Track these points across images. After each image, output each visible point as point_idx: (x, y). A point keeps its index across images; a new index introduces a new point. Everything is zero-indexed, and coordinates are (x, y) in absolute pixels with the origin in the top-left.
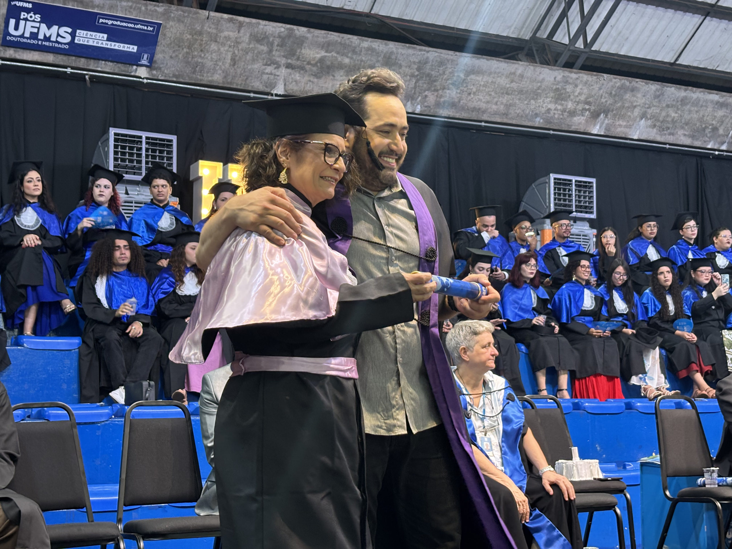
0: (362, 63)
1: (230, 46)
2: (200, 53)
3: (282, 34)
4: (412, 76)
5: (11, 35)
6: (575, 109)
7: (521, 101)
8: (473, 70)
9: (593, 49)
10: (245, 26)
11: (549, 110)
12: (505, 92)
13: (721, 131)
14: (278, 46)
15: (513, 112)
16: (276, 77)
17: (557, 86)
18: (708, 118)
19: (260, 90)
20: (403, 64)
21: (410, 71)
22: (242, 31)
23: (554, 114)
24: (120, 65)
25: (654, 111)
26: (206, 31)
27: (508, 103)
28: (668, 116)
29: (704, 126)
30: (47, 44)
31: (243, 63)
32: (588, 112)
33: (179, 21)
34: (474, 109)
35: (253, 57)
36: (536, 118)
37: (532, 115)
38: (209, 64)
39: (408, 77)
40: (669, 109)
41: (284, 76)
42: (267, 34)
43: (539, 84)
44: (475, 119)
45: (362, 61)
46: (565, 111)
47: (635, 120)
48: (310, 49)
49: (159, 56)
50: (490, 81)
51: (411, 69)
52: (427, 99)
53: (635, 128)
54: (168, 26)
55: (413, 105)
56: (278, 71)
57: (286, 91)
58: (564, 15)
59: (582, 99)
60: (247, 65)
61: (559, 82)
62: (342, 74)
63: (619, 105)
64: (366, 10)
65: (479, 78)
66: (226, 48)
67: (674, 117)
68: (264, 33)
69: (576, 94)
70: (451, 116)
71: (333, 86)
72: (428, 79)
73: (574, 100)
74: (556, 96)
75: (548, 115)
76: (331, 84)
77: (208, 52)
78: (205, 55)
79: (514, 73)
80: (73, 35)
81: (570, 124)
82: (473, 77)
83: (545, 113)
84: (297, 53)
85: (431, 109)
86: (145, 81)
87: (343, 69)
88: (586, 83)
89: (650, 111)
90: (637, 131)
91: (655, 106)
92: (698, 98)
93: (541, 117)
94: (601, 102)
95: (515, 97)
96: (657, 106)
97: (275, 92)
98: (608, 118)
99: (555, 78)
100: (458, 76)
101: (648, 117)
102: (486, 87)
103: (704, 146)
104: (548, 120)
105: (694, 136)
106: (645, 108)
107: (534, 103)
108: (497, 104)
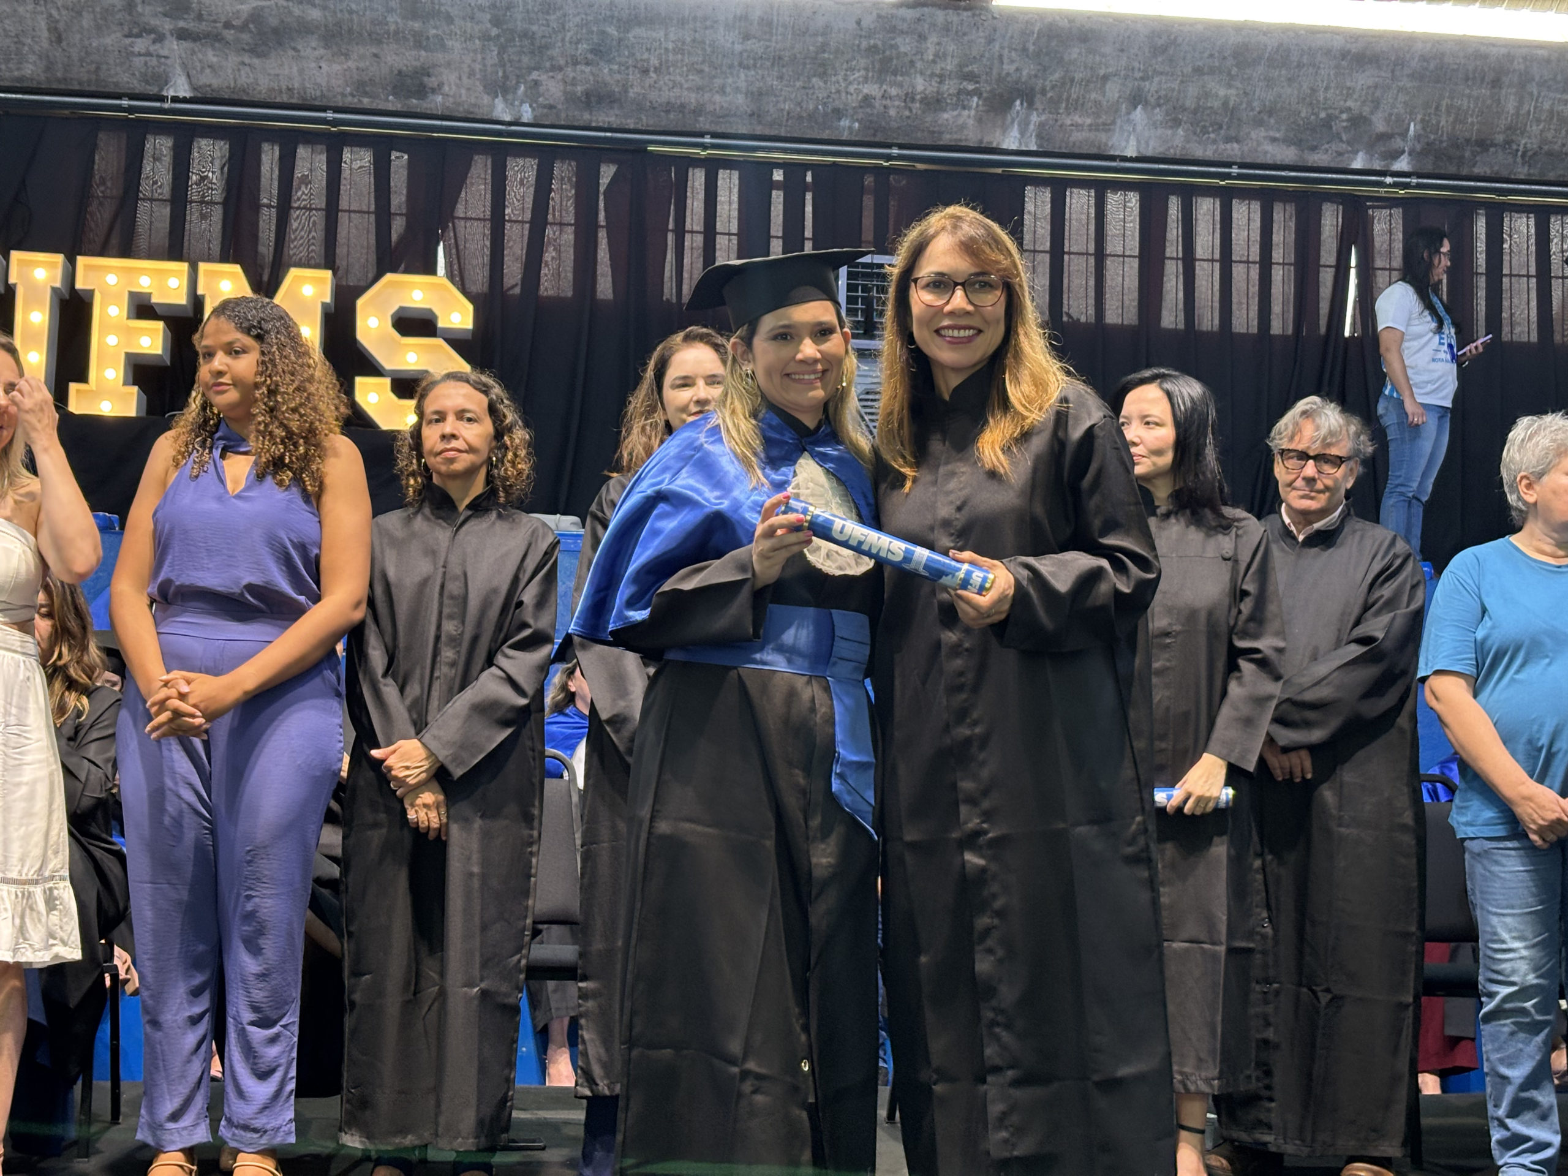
0: (355, 16)
4: (486, 37)
6: (938, 92)
7: (785, 82)
8: (636, 17)
11: (867, 100)
12: (736, 63)
13: (1379, 126)
15: (772, 110)
16: (163, 60)
17: (872, 42)
18: (1329, 96)
19: (137, 91)
20: (454, 12)
21: (477, 28)
23: (885, 107)
25: (1164, 86)
27: (755, 89)
28: (1207, 95)
29: (1323, 115)
31: (78, 36)
32: (975, 99)
34: (669, 107)
35: (95, 21)
36: (840, 119)
37: (826, 114)
38: (4, 43)
39: (477, 41)
40: (1206, 77)
41: (181, 58)
43: (820, 39)
45: (351, 12)
46: (913, 100)
47: (1117, 111)
50: (688, 40)
51: (477, 23)
52: (542, 89)
53: (1121, 127)
55: (512, 104)
56: (162, 48)
57: (194, 88)
59: (949, 68)
60: (89, 38)
61: (871, 33)
62: (314, 44)
63: (1057, 76)
65: (658, 34)
67: (1226, 96)
70: (614, 126)
71: (301, 71)
72: (526, 42)
73: (929, 72)
74: (877, 66)
75: (869, 110)
76: (295, 69)
79: (744, 18)
81: (936, 129)
83: (861, 107)
84: (194, 5)
85: (561, 110)
87: (313, 33)
88: (947, 29)
89: (1151, 87)
90: (1129, 136)
91: (1162, 73)
92: (1281, 45)
93: (852, 116)
94: (1004, 72)
95: (766, 73)
96: (1167, 74)
97: (171, 93)
98: (1037, 109)
99: (859, 23)
100: (603, 32)
101: (1152, 100)
102: (683, 54)
103: (1340, 166)
104: (871, 122)
105: (1301, 141)
106: (1136, 79)
107: (821, 84)
108: (724, 92)
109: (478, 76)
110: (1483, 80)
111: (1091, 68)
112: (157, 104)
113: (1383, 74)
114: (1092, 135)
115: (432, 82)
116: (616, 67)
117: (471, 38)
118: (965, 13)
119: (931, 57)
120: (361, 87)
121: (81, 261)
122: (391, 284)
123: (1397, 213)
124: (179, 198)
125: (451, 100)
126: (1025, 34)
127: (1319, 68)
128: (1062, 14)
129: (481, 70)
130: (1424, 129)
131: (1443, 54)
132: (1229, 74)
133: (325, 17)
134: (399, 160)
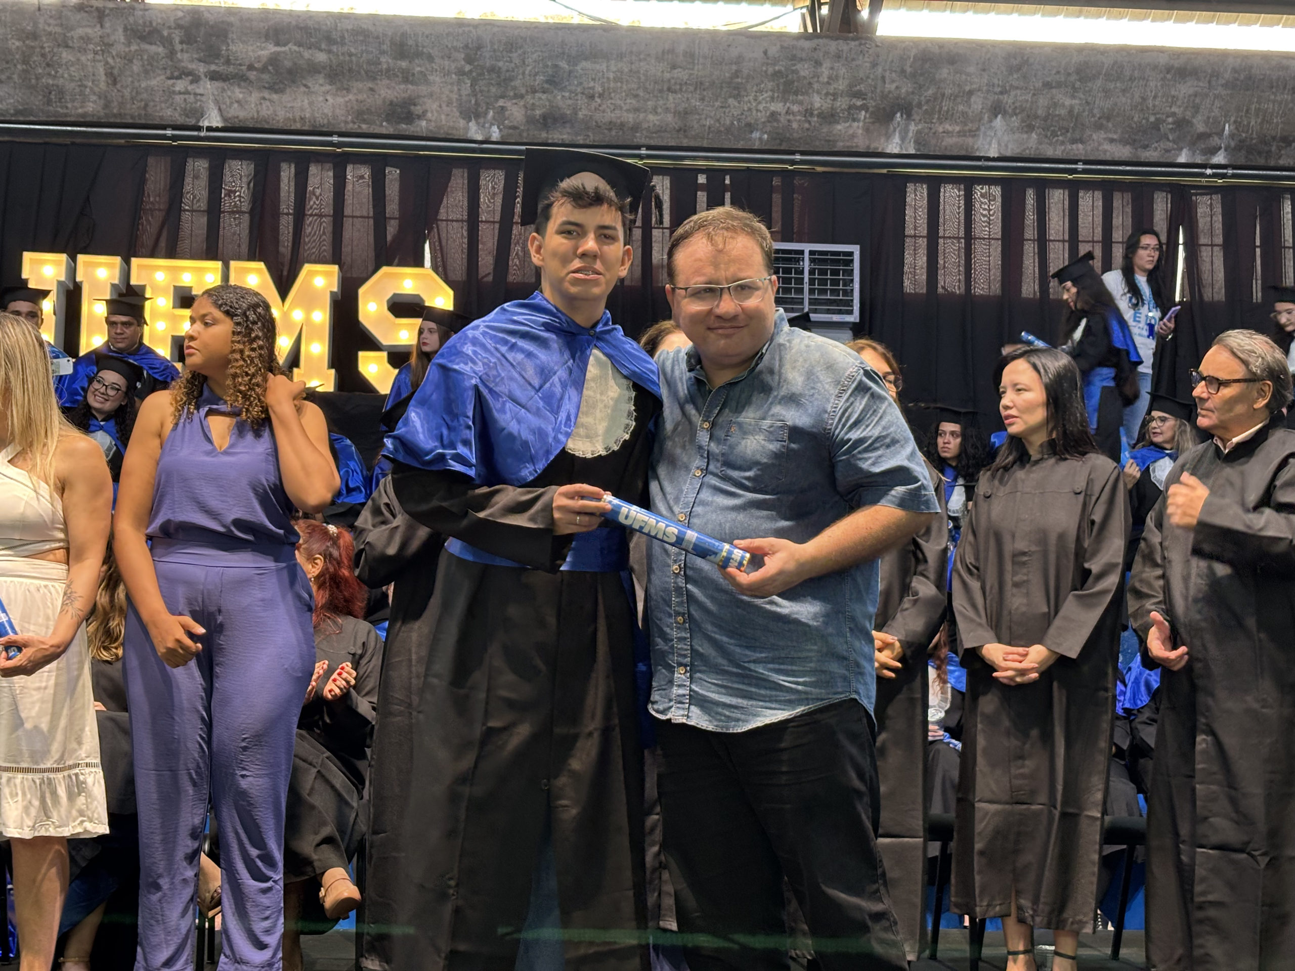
0: (354, 58)
2: (48, 69)
3: (181, 22)
4: (461, 73)
6: (832, 108)
7: (706, 103)
8: (583, 53)
10: (108, 15)
11: (774, 116)
12: (665, 88)
13: (1199, 127)
14: (181, 42)
15: (696, 126)
16: (199, 97)
17: (777, 68)
18: (1157, 103)
19: (179, 123)
20: (435, 52)
21: (453, 65)
22: (107, 25)
23: (789, 121)
25: (1020, 98)
26: (44, 30)
27: (680, 108)
28: (1055, 105)
29: (1152, 119)
31: (130, 79)
32: (863, 113)
34: (611, 125)
35: (143, 66)
36: (752, 132)
37: (740, 128)
38: (70, 86)
39: (454, 76)
40: (1054, 91)
41: (213, 95)
42: (154, 24)
43: (734, 67)
44: (620, 143)
45: (351, 55)
46: (812, 115)
47: (981, 119)
48: (243, 42)
50: (626, 70)
51: (453, 61)
52: (507, 113)
53: (985, 133)
55: (483, 126)
56: (198, 88)
57: (225, 119)
59: (841, 88)
60: (139, 81)
61: (776, 61)
62: (321, 81)
63: (930, 92)
65: (601, 66)
66: (91, 56)
67: (1072, 107)
68: (148, 23)
70: (567, 142)
71: (311, 104)
72: (494, 76)
73: (824, 92)
74: (781, 88)
75: (775, 124)
76: (306, 101)
77: (60, 65)
78: (57, 72)
79: (672, 51)
81: (831, 138)
82: (584, 64)
83: (769, 122)
84: (223, 52)
85: (523, 130)
87: (320, 73)
88: (838, 57)
89: (1008, 100)
90: (991, 141)
91: (1017, 88)
92: (1115, 63)
93: (761, 129)
94: (887, 90)
95: (690, 95)
96: (1021, 89)
97: (206, 124)
98: (914, 120)
99: (765, 53)
100: (556, 66)
101: (1010, 111)
102: (622, 83)
103: (1169, 161)
104: (778, 134)
105: (1135, 141)
106: (995, 93)
107: (736, 104)
108: (656, 113)
109: (455, 104)
110: (1285, 88)
111: (959, 85)
112: (195, 133)
113: (1201, 84)
114: (960, 140)
115: (418, 110)
116: (567, 94)
117: (449, 73)
118: (853, 44)
119: (826, 80)
120: (360, 115)
121: (135, 261)
122: (386, 274)
123: (1217, 198)
124: (214, 210)
125: (433, 124)
127: (1148, 80)
128: (933, 41)
129: (457, 99)
130: (1237, 128)
131: (1251, 67)
132: (1073, 87)
133: (330, 59)
134: (393, 174)
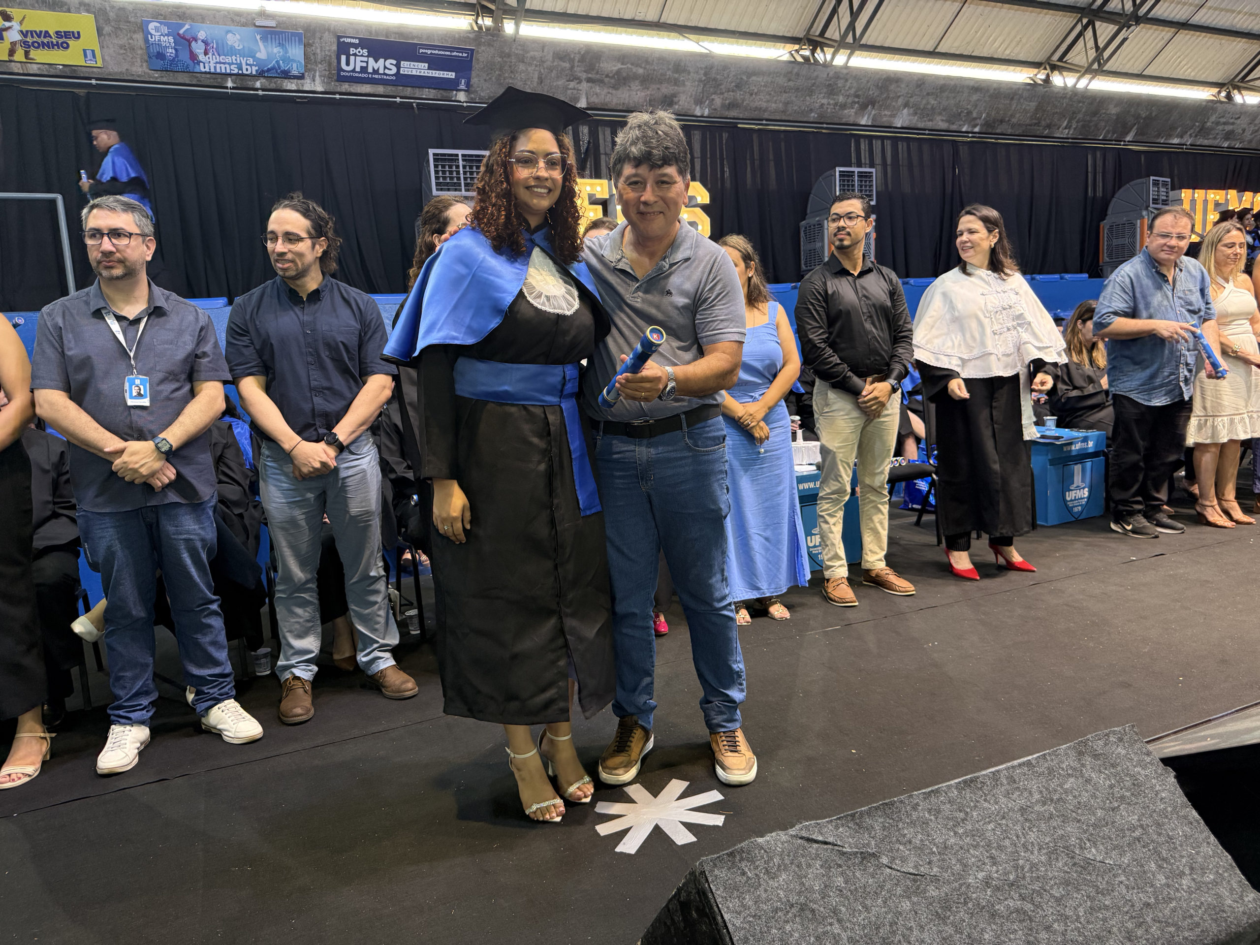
1: (536, 66)
2: (511, 74)
5: (344, 71)
6: (846, 102)
7: (797, 98)
9: (863, 42)
11: (822, 105)
12: (783, 91)
13: (975, 115)
14: (578, 62)
16: (579, 91)
18: (963, 103)
20: (691, 70)
21: (698, 77)
22: (546, 50)
23: (827, 108)
24: (441, 92)
25: (916, 100)
27: (786, 101)
28: (928, 103)
30: (376, 76)
31: (549, 80)
32: (857, 105)
33: (490, 45)
34: (756, 109)
35: (557, 74)
36: (811, 113)
37: (808, 111)
39: (697, 82)
40: (930, 97)
41: (586, 90)
42: (568, 51)
43: (813, 82)
44: (757, 118)
45: (654, 70)
46: (837, 105)
47: (899, 109)
48: (607, 62)
49: (474, 81)
51: (698, 75)
52: (714, 102)
53: (899, 116)
54: (480, 51)
55: (701, 109)
56: (580, 86)
57: (588, 103)
58: (834, 11)
59: (852, 93)
60: (552, 82)
61: (831, 78)
62: (637, 84)
63: (885, 96)
64: (656, 19)
65: (760, 79)
66: (533, 68)
67: (933, 104)
69: (847, 88)
71: (629, 96)
72: (713, 83)
73: (845, 94)
74: (829, 92)
75: (821, 109)
77: (517, 72)
79: (791, 72)
80: (398, 66)
81: (841, 117)
82: (754, 78)
83: (819, 108)
84: (596, 67)
85: (718, 111)
86: (465, 104)
87: (638, 80)
89: (912, 100)
90: (899, 119)
91: (917, 95)
92: (954, 85)
93: (816, 112)
94: (867, 94)
95: (792, 95)
98: (874, 109)
100: (742, 78)
101: (910, 105)
103: (958, 130)
104: (821, 114)
105: (950, 120)
106: (908, 97)
107: (809, 99)
108: (776, 103)
109: (692, 97)
110: (1008, 98)
111: (896, 93)
113: (981, 95)
114: (889, 119)
115: (676, 100)
116: (742, 93)
117: (695, 81)
125: (680, 107)
126: (880, 79)
129: (694, 95)
130: (987, 116)
132: (937, 95)
133: (644, 72)
